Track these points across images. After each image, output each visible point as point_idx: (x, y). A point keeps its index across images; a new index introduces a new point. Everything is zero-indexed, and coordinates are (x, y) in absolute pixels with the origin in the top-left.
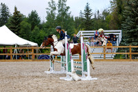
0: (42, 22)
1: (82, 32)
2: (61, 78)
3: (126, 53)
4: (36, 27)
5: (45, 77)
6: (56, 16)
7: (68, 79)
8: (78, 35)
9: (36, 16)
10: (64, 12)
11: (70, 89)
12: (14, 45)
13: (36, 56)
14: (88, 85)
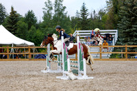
0: (38, 22)
1: (78, 31)
2: (57, 77)
3: (122, 53)
4: (33, 27)
5: (42, 76)
6: (53, 15)
7: (64, 78)
8: (74, 35)
9: (33, 15)
10: (60, 12)
11: (67, 88)
12: (11, 45)
13: (32, 56)
14: (84, 84)
